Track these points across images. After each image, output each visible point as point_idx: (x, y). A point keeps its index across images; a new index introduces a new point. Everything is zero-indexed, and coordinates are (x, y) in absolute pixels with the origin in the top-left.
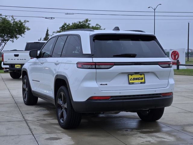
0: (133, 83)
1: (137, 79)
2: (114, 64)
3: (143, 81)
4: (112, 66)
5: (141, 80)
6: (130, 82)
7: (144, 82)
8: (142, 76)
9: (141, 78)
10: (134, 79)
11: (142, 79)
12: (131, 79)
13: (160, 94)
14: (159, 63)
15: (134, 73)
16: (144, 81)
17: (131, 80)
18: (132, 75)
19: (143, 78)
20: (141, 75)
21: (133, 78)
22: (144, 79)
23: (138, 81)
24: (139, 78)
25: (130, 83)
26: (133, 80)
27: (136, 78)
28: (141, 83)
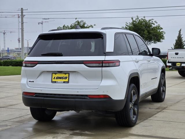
0: (55, 82)
1: (60, 78)
2: (37, 62)
3: (67, 80)
4: (36, 64)
5: (65, 79)
6: (53, 80)
7: (68, 82)
8: (67, 75)
9: (65, 77)
10: (58, 78)
11: (66, 78)
12: (55, 77)
14: (84, 62)
15: (57, 72)
16: (67, 81)
17: (54, 79)
18: (56, 74)
19: (67, 77)
20: (65, 74)
22: (68, 78)
23: (61, 80)
25: (52, 82)
26: (56, 79)
28: (64, 82)
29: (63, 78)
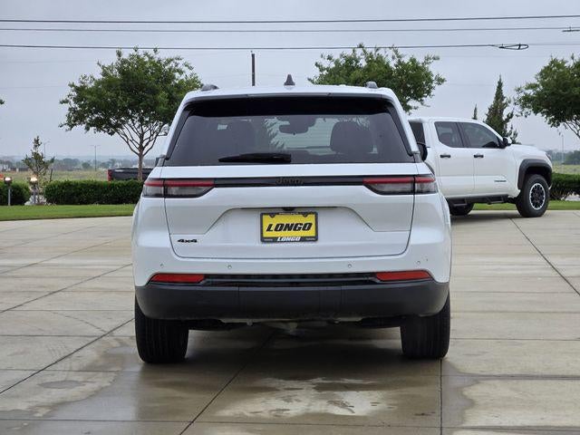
0: (274, 240)
1: (289, 227)
2: (212, 182)
3: (311, 233)
4: (208, 188)
5: (304, 229)
6: (266, 234)
7: (315, 239)
8: (310, 219)
9: (306, 224)
10: (280, 227)
11: (307, 227)
12: (271, 226)
13: (373, 274)
14: (365, 180)
15: (282, 211)
16: (313, 235)
17: (269, 230)
18: (272, 215)
19: (310, 224)
20: (305, 214)
21: (278, 225)
22: (313, 227)
23: (292, 233)
24: (297, 224)
25: (263, 240)
26: (276, 230)
27: (287, 225)
28: (303, 239)
29: (300, 228)
